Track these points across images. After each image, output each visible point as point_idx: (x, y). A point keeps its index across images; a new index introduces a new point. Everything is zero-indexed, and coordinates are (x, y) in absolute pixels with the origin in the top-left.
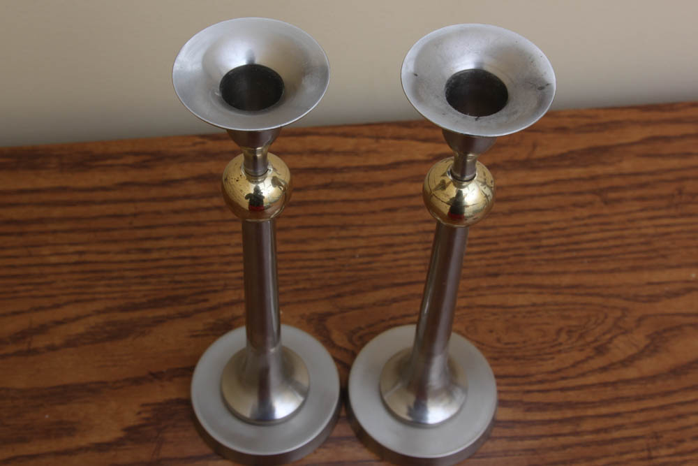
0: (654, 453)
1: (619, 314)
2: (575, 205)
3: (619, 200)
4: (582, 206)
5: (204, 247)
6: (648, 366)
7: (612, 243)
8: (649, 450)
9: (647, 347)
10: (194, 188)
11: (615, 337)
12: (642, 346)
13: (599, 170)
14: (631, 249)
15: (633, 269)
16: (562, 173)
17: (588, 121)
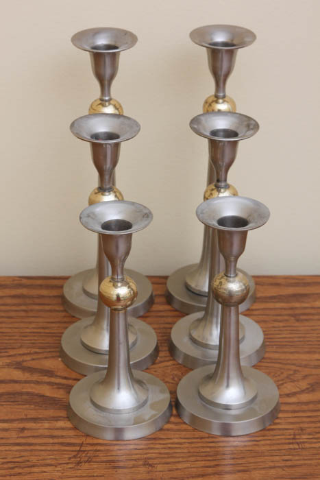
0: (297, 437)
1: (291, 372)
2: (275, 321)
3: (306, 320)
4: (280, 321)
5: (10, 328)
6: (305, 397)
7: (296, 340)
8: (294, 435)
9: (307, 389)
10: (9, 301)
11: (286, 383)
12: (304, 388)
13: (297, 305)
14: (310, 343)
15: (308, 352)
16: (271, 305)
17: (297, 281)
